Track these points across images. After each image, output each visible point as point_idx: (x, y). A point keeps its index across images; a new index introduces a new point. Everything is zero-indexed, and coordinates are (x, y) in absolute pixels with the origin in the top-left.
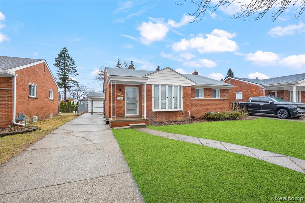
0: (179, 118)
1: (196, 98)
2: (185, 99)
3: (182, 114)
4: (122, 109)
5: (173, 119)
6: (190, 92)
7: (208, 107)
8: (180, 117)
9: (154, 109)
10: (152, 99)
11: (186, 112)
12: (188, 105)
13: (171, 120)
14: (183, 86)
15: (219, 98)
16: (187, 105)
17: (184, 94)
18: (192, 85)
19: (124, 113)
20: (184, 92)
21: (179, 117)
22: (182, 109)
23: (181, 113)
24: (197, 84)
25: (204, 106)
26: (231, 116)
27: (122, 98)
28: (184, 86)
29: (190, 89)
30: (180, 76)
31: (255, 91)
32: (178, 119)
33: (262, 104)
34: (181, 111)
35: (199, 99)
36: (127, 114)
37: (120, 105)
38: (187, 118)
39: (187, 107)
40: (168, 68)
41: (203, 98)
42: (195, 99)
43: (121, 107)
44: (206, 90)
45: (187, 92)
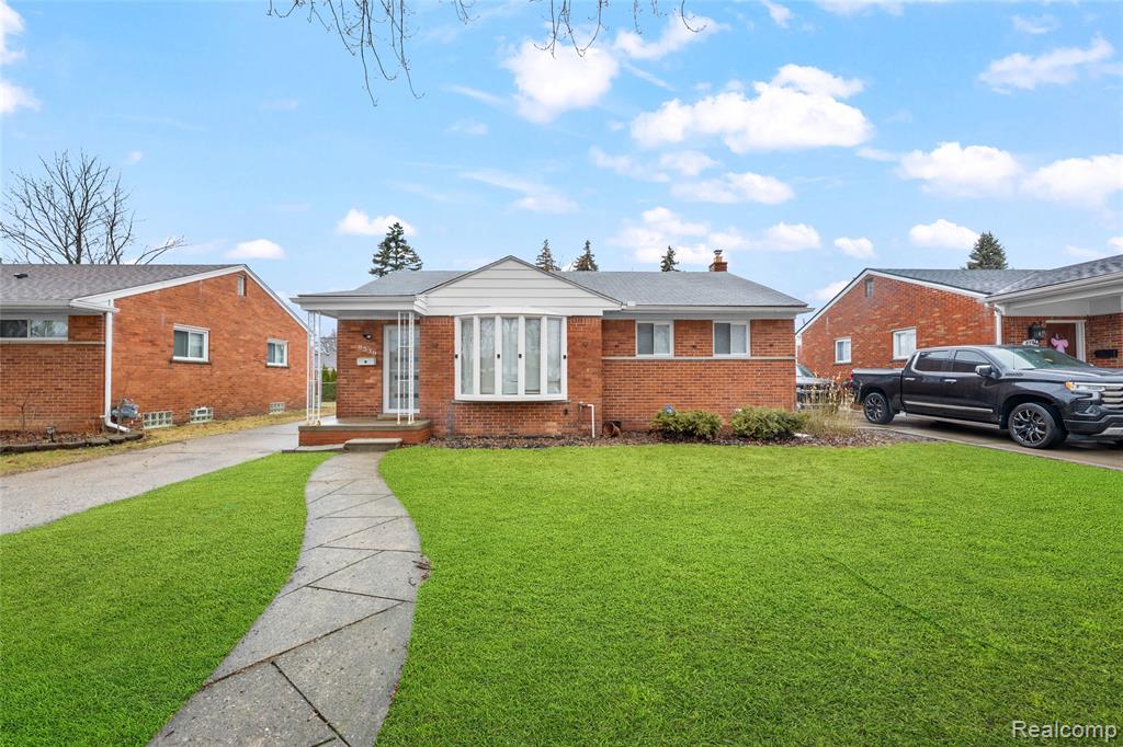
0: (553, 427)
1: (639, 357)
2: (578, 363)
3: (566, 412)
4: (373, 394)
5: (529, 427)
6: (598, 335)
7: (693, 389)
8: (555, 424)
9: (459, 396)
10: (453, 361)
11: (579, 405)
12: (588, 383)
13: (521, 431)
14: (569, 318)
15: (747, 355)
16: (585, 383)
17: (574, 344)
18: (604, 312)
19: (381, 405)
20: (573, 338)
21: (550, 424)
22: (563, 396)
23: (561, 408)
24: (624, 307)
25: (670, 387)
26: (754, 426)
27: (371, 362)
28: (571, 314)
29: (598, 323)
30: (558, 282)
31: (965, 321)
32: (548, 430)
33: (951, 376)
34: (560, 403)
35: (653, 361)
36: (390, 407)
37: (367, 381)
38: (584, 427)
39: (585, 390)
40: (511, 258)
41: (670, 355)
42: (633, 361)
43: (372, 386)
44: (682, 328)
45: (584, 338)
